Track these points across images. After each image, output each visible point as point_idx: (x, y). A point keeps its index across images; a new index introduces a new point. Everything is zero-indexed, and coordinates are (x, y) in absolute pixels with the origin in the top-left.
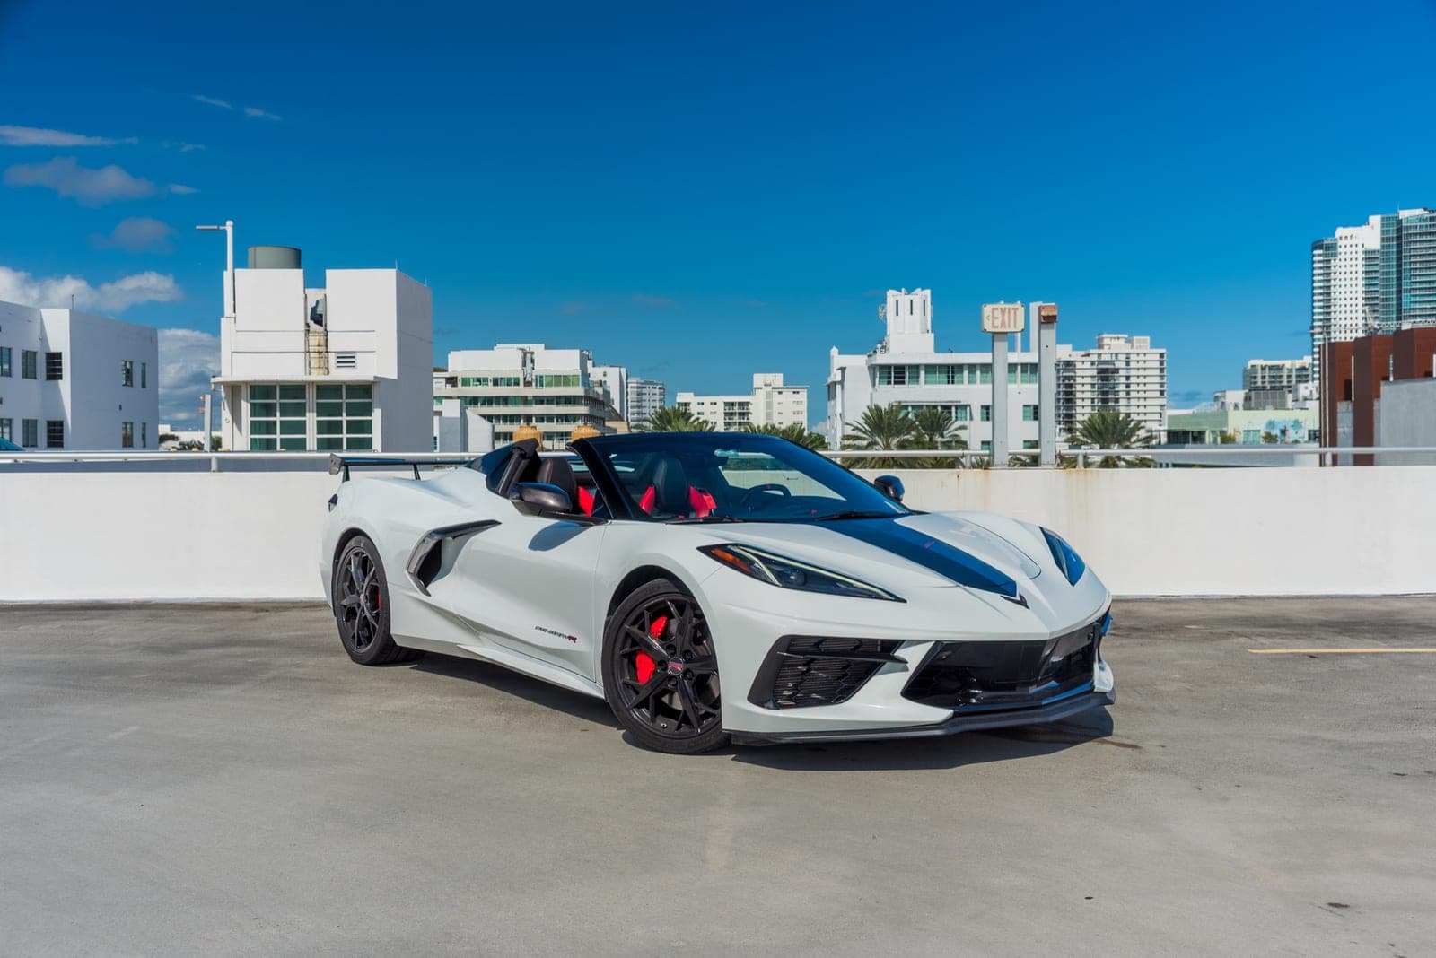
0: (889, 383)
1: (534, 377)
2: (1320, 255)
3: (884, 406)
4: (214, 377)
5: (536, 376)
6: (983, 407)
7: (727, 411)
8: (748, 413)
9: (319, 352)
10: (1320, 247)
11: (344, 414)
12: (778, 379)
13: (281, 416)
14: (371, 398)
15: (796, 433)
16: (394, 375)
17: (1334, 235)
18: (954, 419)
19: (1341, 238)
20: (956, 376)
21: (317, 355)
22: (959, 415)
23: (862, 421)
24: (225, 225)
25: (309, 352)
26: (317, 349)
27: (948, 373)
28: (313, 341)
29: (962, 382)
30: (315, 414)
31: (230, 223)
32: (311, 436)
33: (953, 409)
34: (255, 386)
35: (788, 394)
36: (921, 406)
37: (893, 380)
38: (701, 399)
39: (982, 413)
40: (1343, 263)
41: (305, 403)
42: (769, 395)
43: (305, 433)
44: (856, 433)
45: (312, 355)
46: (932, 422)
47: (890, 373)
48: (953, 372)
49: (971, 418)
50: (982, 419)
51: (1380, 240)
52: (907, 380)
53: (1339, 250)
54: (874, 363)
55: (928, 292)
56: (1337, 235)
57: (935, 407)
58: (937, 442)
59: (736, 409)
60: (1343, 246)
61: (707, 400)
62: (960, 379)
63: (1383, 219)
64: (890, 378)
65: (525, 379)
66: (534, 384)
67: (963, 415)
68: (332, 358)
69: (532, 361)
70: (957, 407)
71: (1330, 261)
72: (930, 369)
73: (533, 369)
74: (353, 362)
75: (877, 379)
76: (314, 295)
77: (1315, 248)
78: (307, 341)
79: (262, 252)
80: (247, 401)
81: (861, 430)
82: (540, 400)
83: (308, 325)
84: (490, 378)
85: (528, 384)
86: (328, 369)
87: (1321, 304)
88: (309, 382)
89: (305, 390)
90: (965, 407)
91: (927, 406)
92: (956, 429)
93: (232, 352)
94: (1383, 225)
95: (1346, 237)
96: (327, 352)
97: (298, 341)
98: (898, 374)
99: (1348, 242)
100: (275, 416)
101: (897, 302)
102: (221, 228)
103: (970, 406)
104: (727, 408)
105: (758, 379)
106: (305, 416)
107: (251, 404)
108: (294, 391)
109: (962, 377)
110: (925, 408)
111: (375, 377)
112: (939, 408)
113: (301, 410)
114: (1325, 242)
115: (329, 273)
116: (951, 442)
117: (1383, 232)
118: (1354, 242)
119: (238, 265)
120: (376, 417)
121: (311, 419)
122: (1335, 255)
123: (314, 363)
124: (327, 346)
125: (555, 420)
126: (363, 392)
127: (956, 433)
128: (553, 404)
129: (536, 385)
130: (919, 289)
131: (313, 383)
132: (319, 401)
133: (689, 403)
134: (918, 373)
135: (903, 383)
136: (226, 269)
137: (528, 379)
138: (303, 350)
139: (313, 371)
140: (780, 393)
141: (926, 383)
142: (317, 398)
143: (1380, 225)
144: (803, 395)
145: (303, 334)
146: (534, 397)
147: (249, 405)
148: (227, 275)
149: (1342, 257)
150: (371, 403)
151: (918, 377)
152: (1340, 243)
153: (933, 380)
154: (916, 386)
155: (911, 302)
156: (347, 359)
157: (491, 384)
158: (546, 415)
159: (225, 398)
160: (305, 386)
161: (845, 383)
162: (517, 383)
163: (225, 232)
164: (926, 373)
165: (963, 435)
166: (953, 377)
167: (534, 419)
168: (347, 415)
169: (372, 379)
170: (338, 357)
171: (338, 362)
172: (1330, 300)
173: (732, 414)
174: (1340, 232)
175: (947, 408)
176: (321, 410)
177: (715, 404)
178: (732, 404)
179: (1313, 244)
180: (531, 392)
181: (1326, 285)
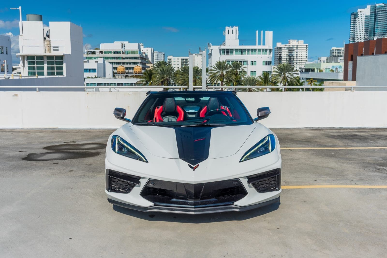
0: (225, 54)
1: (125, 51)
2: (353, 17)
3: (221, 61)
4: (17, 53)
5: (126, 51)
6: (251, 61)
7: (182, 61)
8: (188, 62)
9: (48, 46)
10: (353, 15)
11: (55, 65)
13: (37, 65)
14: (62, 60)
15: (196, 69)
16: (70, 53)
17: (357, 11)
18: (243, 64)
19: (359, 12)
20: (244, 52)
21: (47, 47)
22: (244, 64)
23: (215, 66)
24: (19, 8)
25: (45, 46)
26: (47, 45)
27: (242, 51)
28: (46, 43)
29: (245, 54)
30: (47, 65)
31: (20, 7)
32: (46, 71)
33: (243, 62)
34: (29, 56)
36: (233, 61)
37: (226, 53)
38: (175, 58)
39: (251, 63)
40: (359, 19)
41: (44, 61)
42: (194, 57)
43: (44, 70)
44: (213, 69)
45: (46, 47)
46: (236, 66)
47: (225, 51)
48: (243, 51)
49: (248, 65)
50: (251, 65)
51: (370, 13)
52: (230, 53)
53: (358, 15)
54: (220, 48)
55: (237, 27)
56: (358, 11)
57: (237, 61)
58: (238, 71)
59: (185, 61)
60: (359, 14)
61: (176, 58)
62: (245, 53)
63: (371, 6)
64: (225, 53)
65: (122, 52)
66: (125, 53)
67: (246, 64)
68: (52, 48)
69: (125, 47)
70: (244, 61)
71: (356, 19)
72: (237, 50)
73: (125, 49)
74: (58, 49)
75: (221, 53)
76: (46, 29)
77: (351, 15)
78: (44, 43)
79: (30, 16)
80: (27, 61)
81: (215, 68)
82: (127, 58)
83: (45, 38)
84: (112, 51)
85: (123, 53)
86: (51, 51)
87: (352, 31)
88: (44, 55)
89: (43, 57)
90: (246, 61)
91: (235, 61)
92: (243, 68)
93: (23, 46)
94: (371, 8)
96: (50, 46)
97: (42, 42)
98: (227, 52)
99: (361, 13)
100: (35, 65)
101: (228, 30)
102: (18, 8)
103: (247, 61)
104: (182, 60)
106: (44, 65)
107: (28, 61)
108: (41, 57)
109: (246, 53)
110: (235, 62)
111: (63, 54)
112: (239, 62)
113: (42, 63)
114: (354, 13)
115: (50, 22)
116: (242, 71)
117: (371, 10)
118: (362, 13)
119: (23, 20)
120: (64, 66)
121: (45, 66)
122: (357, 17)
123: (47, 49)
124: (50, 44)
125: (131, 64)
126: (60, 58)
127: (243, 69)
128: (130, 59)
129: (126, 54)
130: (235, 27)
131: (46, 55)
132: (48, 61)
133: (171, 59)
134: (233, 51)
135: (229, 54)
136: (20, 21)
138: (43, 45)
139: (46, 52)
140: (197, 56)
141: (235, 54)
142: (47, 60)
145: (43, 41)
146: (125, 57)
147: (27, 62)
148: (20, 23)
149: (359, 17)
150: (63, 62)
151: (233, 53)
152: (359, 13)
153: (237, 53)
154: (232, 55)
155: (233, 30)
156: (56, 48)
157: (112, 53)
158: (129, 62)
159: (21, 59)
160: (43, 56)
161: (212, 54)
162: (120, 53)
163: (19, 10)
164: (235, 51)
165: (245, 70)
166: (243, 53)
167: (125, 63)
168: (56, 65)
169: (62, 55)
170: (54, 48)
171: (54, 49)
172: (355, 30)
173: (183, 62)
174: (359, 10)
175: (241, 62)
176: (48, 63)
177: (179, 59)
178: (184, 59)
179: (351, 14)
180: (124, 56)
181: (354, 26)
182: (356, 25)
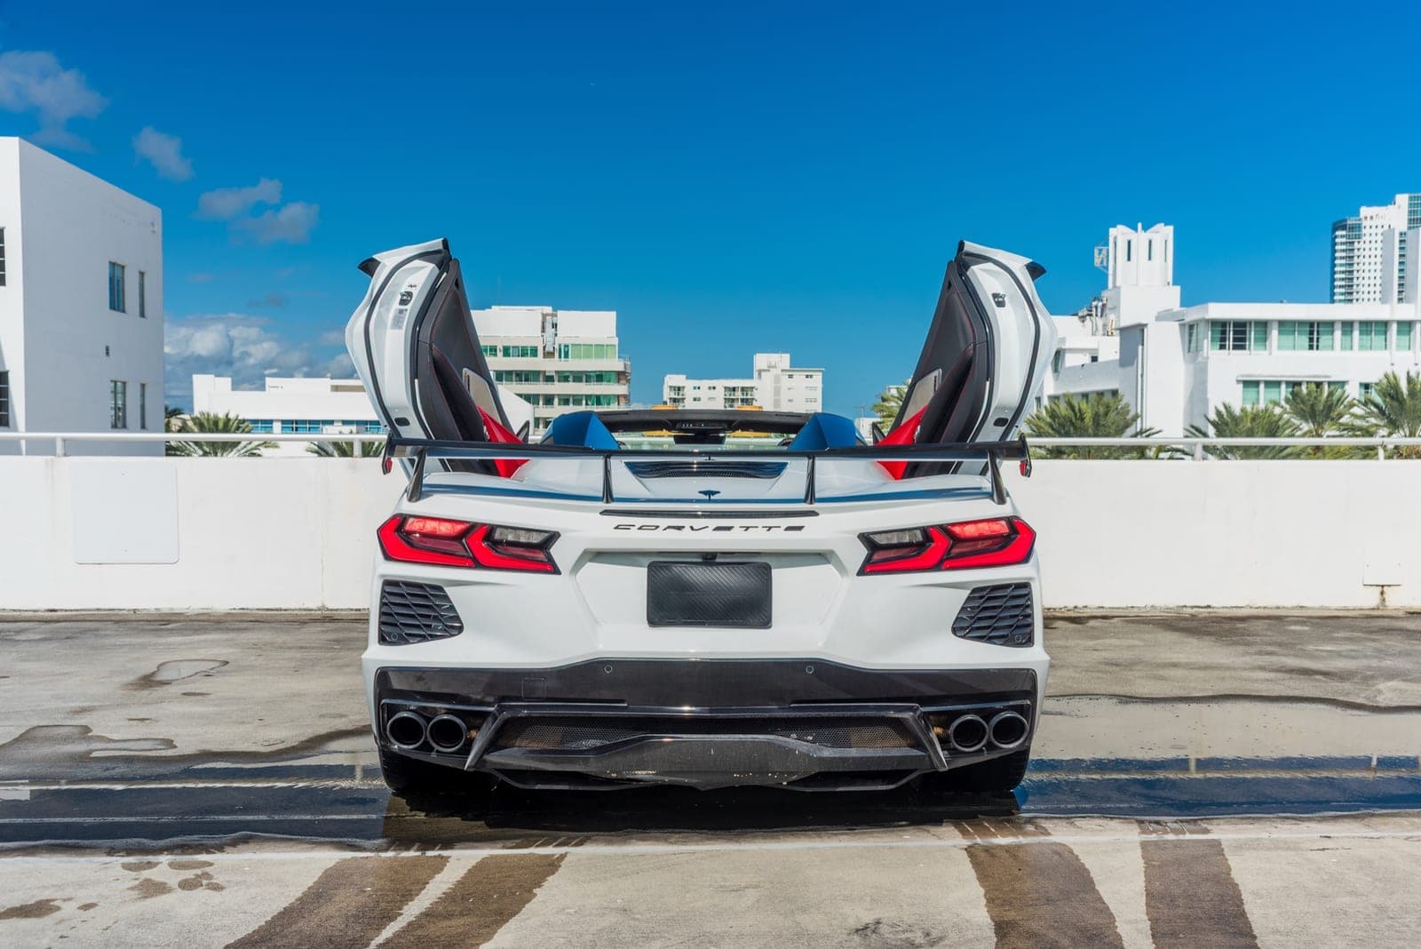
0: (1224, 347)
1: (557, 347)
2: (1342, 236)
5: (560, 345)
6: (1361, 385)
7: (728, 397)
8: (753, 399)
10: (1344, 228)
12: (784, 360)
17: (1358, 214)
19: (1366, 218)
20: (1323, 337)
27: (1312, 333)
29: (1332, 348)
35: (799, 377)
36: (1298, 384)
37: (1229, 343)
38: (697, 383)
39: (1359, 394)
40: (1367, 246)
42: (777, 379)
47: (1225, 332)
48: (1319, 333)
51: (1406, 222)
52: (1252, 343)
53: (1364, 231)
55: (1171, 228)
56: (1362, 216)
59: (739, 395)
60: (1368, 227)
61: (705, 384)
62: (1327, 344)
63: (1411, 198)
64: (1226, 339)
65: (544, 348)
66: (557, 354)
69: (555, 326)
71: (1353, 243)
72: (1287, 327)
73: (556, 335)
77: (1335, 229)
82: (564, 377)
84: (500, 347)
85: (549, 355)
87: (1343, 290)
94: (1410, 205)
95: (1372, 218)
98: (1237, 334)
99: (1373, 223)
101: (1129, 242)
104: (728, 393)
105: (761, 360)
109: (1333, 339)
114: (1349, 222)
117: (1410, 212)
118: (1379, 223)
122: (1359, 237)
125: (584, 402)
128: (581, 381)
129: (560, 357)
130: (1163, 224)
133: (684, 387)
134: (1266, 333)
135: (1243, 348)
137: (549, 349)
140: (791, 376)
143: (1407, 204)
144: (818, 379)
146: (556, 372)
149: (1367, 238)
151: (1266, 340)
152: (1365, 223)
153: (1290, 343)
155: (1150, 242)
157: (500, 354)
158: (574, 396)
162: (534, 352)
164: (1280, 332)
166: (1320, 339)
167: (556, 401)
172: (1352, 286)
173: (733, 400)
174: (1365, 211)
177: (714, 388)
178: (734, 389)
179: (1335, 224)
180: (551, 366)
181: (1348, 269)
182: (1355, 266)
